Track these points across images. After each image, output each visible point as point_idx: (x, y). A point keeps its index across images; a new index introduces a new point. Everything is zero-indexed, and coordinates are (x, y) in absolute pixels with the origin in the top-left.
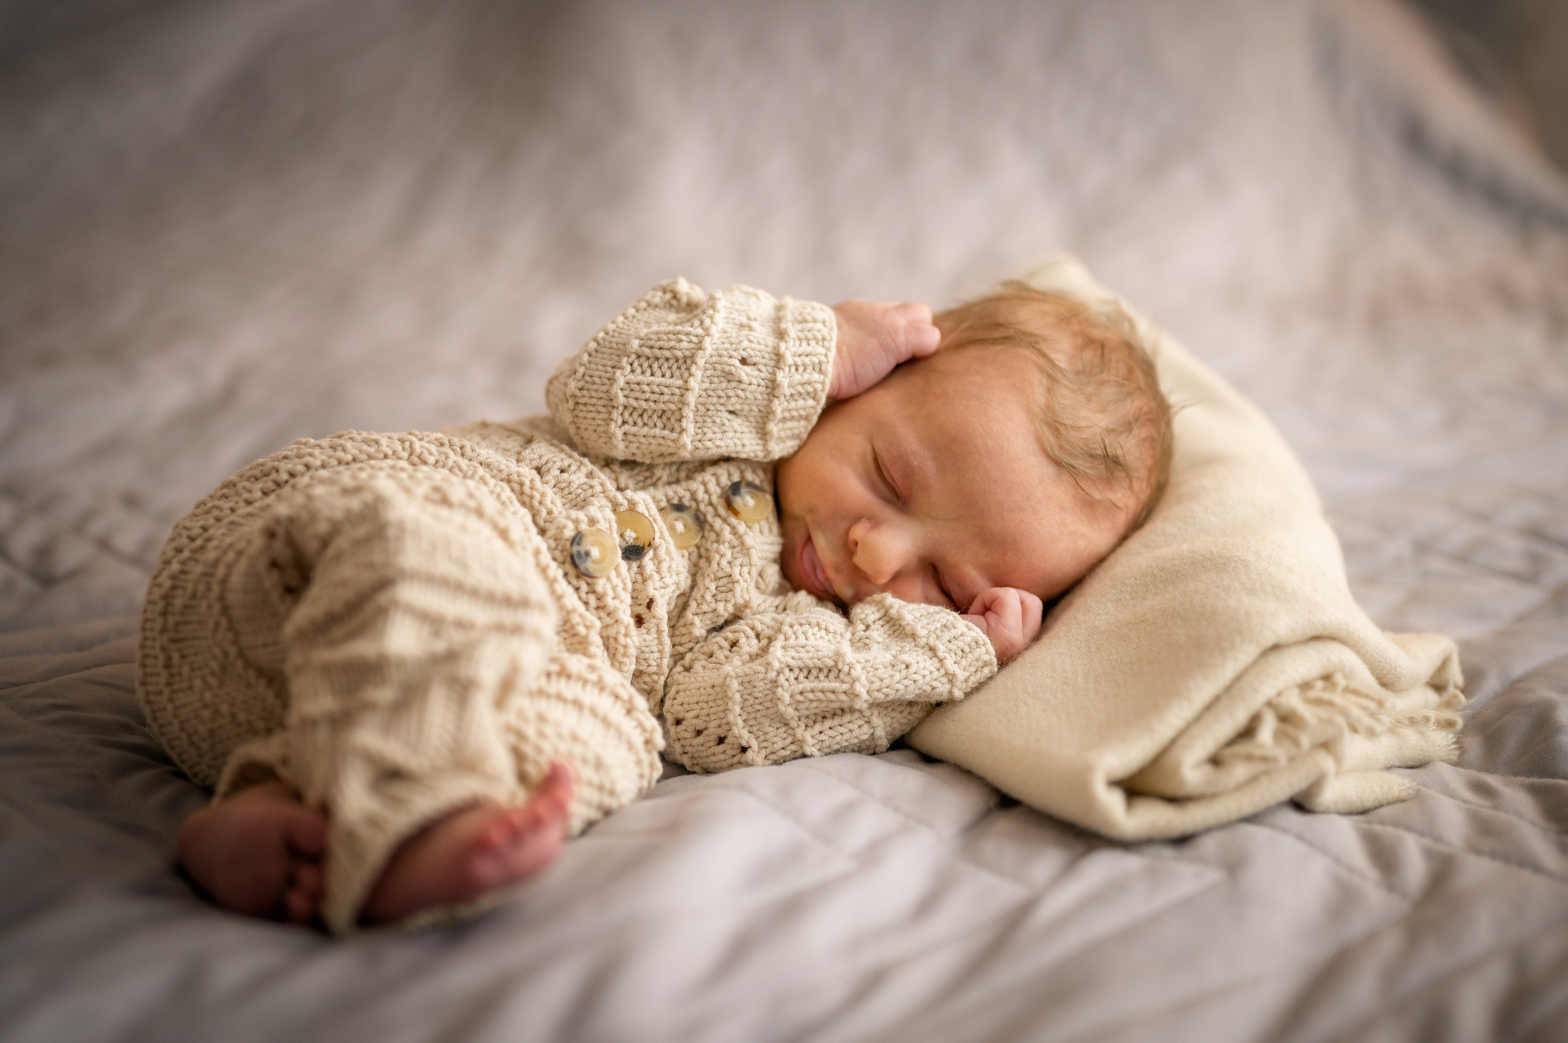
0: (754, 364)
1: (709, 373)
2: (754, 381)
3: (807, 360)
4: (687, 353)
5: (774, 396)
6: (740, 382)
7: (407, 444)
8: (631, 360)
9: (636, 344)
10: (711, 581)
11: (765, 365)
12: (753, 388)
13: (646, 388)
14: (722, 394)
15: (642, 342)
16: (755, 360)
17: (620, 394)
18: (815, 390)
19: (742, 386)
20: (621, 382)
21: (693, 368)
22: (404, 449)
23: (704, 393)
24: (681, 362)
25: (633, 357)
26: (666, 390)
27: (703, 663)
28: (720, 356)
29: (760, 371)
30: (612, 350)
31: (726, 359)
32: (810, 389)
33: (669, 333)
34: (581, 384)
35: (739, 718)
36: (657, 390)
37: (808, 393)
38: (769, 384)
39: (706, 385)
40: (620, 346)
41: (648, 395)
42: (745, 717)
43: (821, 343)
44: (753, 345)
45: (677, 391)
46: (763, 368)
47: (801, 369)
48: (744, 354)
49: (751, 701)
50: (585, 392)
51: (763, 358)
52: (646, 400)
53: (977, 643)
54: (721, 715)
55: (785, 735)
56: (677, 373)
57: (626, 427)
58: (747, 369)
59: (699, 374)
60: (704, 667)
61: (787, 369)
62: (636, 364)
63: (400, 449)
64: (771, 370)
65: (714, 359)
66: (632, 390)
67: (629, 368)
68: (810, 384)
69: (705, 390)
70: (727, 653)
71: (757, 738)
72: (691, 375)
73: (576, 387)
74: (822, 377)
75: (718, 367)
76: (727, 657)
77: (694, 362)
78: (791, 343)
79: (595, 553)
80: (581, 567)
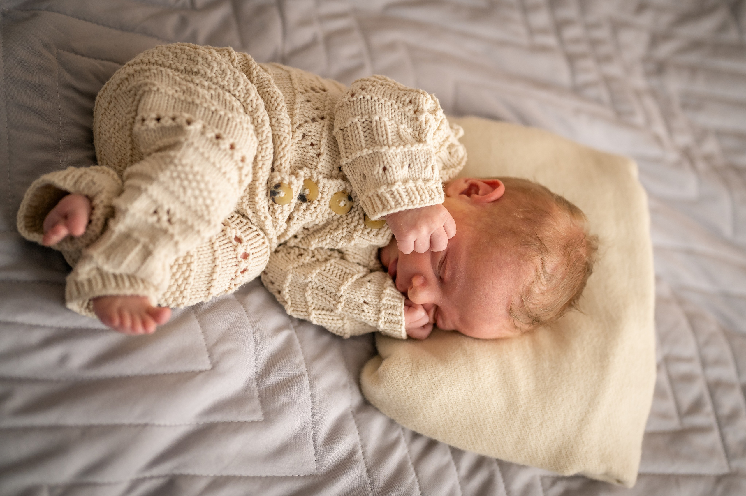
0: (385, 174)
1: (373, 156)
2: (377, 177)
3: (398, 197)
4: (378, 142)
5: (375, 188)
6: (375, 171)
9: (377, 118)
10: (330, 238)
11: (387, 179)
12: (374, 177)
13: (357, 132)
14: (367, 166)
15: (378, 120)
17: (350, 122)
18: (386, 206)
20: (356, 120)
21: (372, 148)
23: (364, 158)
24: (373, 141)
25: (370, 120)
26: (358, 141)
27: (283, 255)
28: (382, 157)
29: (383, 178)
30: (370, 108)
31: (382, 160)
33: (386, 130)
35: (287, 288)
36: (358, 137)
37: (384, 205)
38: (378, 184)
40: (374, 111)
41: (353, 134)
42: (290, 289)
43: (410, 201)
44: (394, 170)
45: (360, 146)
47: (393, 196)
48: (388, 167)
49: (295, 285)
51: (390, 177)
52: (351, 135)
53: (399, 322)
54: (281, 282)
55: (304, 307)
58: (381, 171)
59: (371, 151)
60: (282, 257)
61: (390, 189)
62: (366, 122)
64: (386, 182)
66: (354, 127)
67: (363, 120)
69: (366, 158)
70: (295, 257)
71: (292, 301)
72: (369, 148)
76: (294, 259)
77: (375, 147)
79: (282, 194)
80: (273, 196)
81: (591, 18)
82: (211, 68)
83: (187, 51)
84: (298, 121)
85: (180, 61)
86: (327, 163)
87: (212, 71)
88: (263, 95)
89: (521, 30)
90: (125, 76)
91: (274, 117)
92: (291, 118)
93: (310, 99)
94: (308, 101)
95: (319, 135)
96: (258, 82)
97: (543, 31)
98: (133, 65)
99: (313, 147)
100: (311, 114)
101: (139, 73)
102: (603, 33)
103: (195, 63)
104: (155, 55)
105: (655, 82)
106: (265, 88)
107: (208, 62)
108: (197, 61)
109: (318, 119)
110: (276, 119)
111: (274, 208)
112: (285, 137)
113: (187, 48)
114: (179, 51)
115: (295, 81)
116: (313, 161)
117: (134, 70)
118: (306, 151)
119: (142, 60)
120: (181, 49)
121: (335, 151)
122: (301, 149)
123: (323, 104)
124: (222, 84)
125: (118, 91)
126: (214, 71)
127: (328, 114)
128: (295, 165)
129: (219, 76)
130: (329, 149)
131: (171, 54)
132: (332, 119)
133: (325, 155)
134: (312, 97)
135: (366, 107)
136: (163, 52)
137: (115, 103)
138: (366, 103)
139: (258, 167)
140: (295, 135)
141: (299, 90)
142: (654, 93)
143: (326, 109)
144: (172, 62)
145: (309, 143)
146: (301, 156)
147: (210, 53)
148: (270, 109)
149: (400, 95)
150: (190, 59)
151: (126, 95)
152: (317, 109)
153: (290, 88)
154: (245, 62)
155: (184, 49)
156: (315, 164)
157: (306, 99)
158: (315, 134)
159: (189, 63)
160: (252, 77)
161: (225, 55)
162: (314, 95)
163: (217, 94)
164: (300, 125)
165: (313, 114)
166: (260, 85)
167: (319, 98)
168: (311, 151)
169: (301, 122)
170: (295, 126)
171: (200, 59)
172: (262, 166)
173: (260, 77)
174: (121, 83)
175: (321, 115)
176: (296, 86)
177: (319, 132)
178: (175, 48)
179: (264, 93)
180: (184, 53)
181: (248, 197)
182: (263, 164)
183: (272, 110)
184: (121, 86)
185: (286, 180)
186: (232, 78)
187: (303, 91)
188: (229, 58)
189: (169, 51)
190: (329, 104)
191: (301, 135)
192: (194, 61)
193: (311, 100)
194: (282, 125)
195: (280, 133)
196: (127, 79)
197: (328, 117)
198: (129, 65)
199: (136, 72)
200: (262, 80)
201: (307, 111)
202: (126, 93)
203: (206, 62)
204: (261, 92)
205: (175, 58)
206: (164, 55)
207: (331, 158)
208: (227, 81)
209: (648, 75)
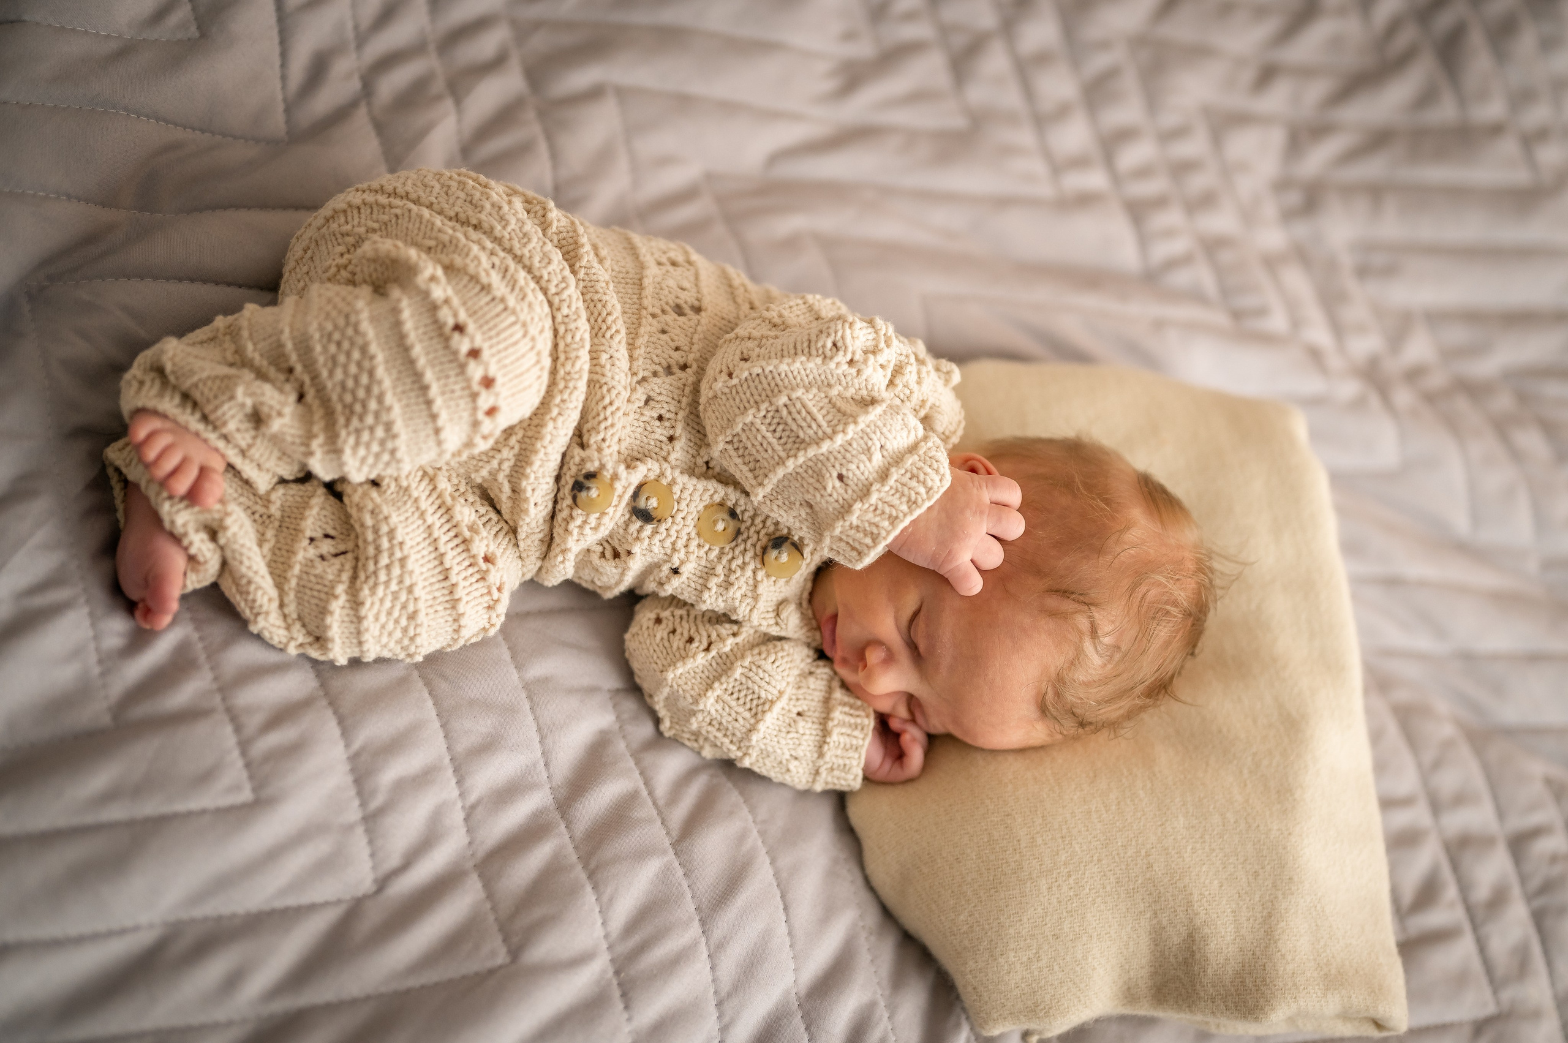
0: (847, 485)
1: (810, 464)
2: (835, 495)
3: (887, 510)
4: (807, 439)
5: (843, 518)
6: (825, 489)
7: (563, 285)
8: (769, 409)
9: (784, 399)
11: (853, 491)
12: (831, 499)
13: (759, 438)
14: (805, 485)
15: (788, 403)
16: (850, 483)
18: (879, 534)
19: (822, 492)
20: (749, 418)
21: (801, 453)
22: (557, 286)
23: (794, 474)
24: (798, 440)
25: (773, 408)
28: (828, 459)
29: (846, 492)
30: (767, 387)
31: (830, 465)
32: (875, 531)
33: (809, 413)
34: (727, 390)
36: (765, 445)
37: (872, 533)
38: (846, 506)
39: (800, 470)
40: (775, 389)
41: (756, 443)
43: (910, 503)
44: (857, 471)
45: (776, 458)
46: (850, 491)
47: (878, 512)
50: (724, 397)
51: (856, 485)
52: (753, 445)
56: (789, 446)
57: (729, 447)
58: (838, 484)
59: (801, 460)
61: (867, 506)
62: (770, 415)
63: (555, 282)
64: (855, 497)
65: (822, 458)
66: (751, 430)
67: (763, 413)
68: (877, 526)
72: (795, 456)
73: (720, 389)
74: (890, 528)
75: (820, 465)
77: (805, 449)
78: (887, 488)
79: (594, 493)
80: (575, 491)
81: (1169, 119)
82: (503, 223)
83: (469, 187)
84: (641, 371)
85: (451, 201)
86: (685, 453)
87: (504, 228)
88: (592, 305)
89: (1038, 167)
90: (343, 206)
91: (604, 351)
92: (631, 362)
93: (666, 328)
94: (664, 332)
95: (676, 403)
96: (586, 278)
97: (1079, 162)
98: (364, 191)
99: (663, 423)
100: (665, 359)
101: (372, 208)
102: (1194, 147)
103: (477, 211)
104: (409, 182)
105: (1302, 230)
106: (597, 292)
107: (501, 213)
108: (482, 207)
109: (675, 369)
110: (609, 356)
111: (571, 514)
112: (619, 393)
113: (471, 182)
114: (454, 184)
115: (649, 290)
116: (661, 449)
117: (363, 200)
118: (649, 429)
119: (382, 187)
120: (460, 182)
121: (698, 431)
122: (642, 424)
123: (689, 339)
124: (519, 253)
125: (324, 230)
126: (509, 229)
127: (696, 360)
128: (626, 452)
129: (517, 239)
130: (689, 429)
131: (437, 186)
132: (701, 371)
133: (683, 440)
134: (671, 323)
135: (760, 387)
136: (426, 180)
137: (314, 253)
138: (757, 381)
139: (548, 417)
140: (634, 397)
141: (650, 309)
142: (1301, 255)
143: (693, 350)
144: (434, 200)
145: (656, 415)
146: (639, 436)
147: (510, 202)
148: (600, 334)
149: (813, 338)
150: (471, 202)
151: (333, 239)
152: (677, 349)
153: (635, 303)
154: (571, 234)
155: (464, 184)
156: (664, 454)
157: (660, 328)
158: (669, 400)
159: (465, 208)
160: (578, 265)
161: (536, 212)
162: (675, 320)
163: (503, 266)
164: (644, 379)
165: (669, 360)
166: (589, 284)
167: (685, 327)
168: (659, 431)
169: (646, 374)
170: (635, 379)
171: (488, 206)
172: (556, 417)
173: (593, 271)
174: (333, 217)
175: (682, 361)
176: (646, 302)
177: (676, 397)
178: (450, 178)
179: (592, 301)
180: (463, 190)
181: (512, 463)
182: (560, 414)
183: (604, 336)
184: (331, 221)
185: (608, 470)
186: (539, 249)
187: (658, 311)
188: (542, 220)
189: (438, 180)
190: (699, 340)
191: (644, 398)
192: (476, 207)
193: (670, 329)
194: (617, 370)
195: (611, 383)
196: (345, 211)
197: (695, 366)
198: (357, 190)
199: (365, 204)
200: (594, 277)
201: (659, 352)
202: (334, 235)
203: (498, 212)
204: (588, 297)
205: (443, 194)
206: (426, 186)
207: (692, 444)
208: (530, 251)
209: (1289, 216)
